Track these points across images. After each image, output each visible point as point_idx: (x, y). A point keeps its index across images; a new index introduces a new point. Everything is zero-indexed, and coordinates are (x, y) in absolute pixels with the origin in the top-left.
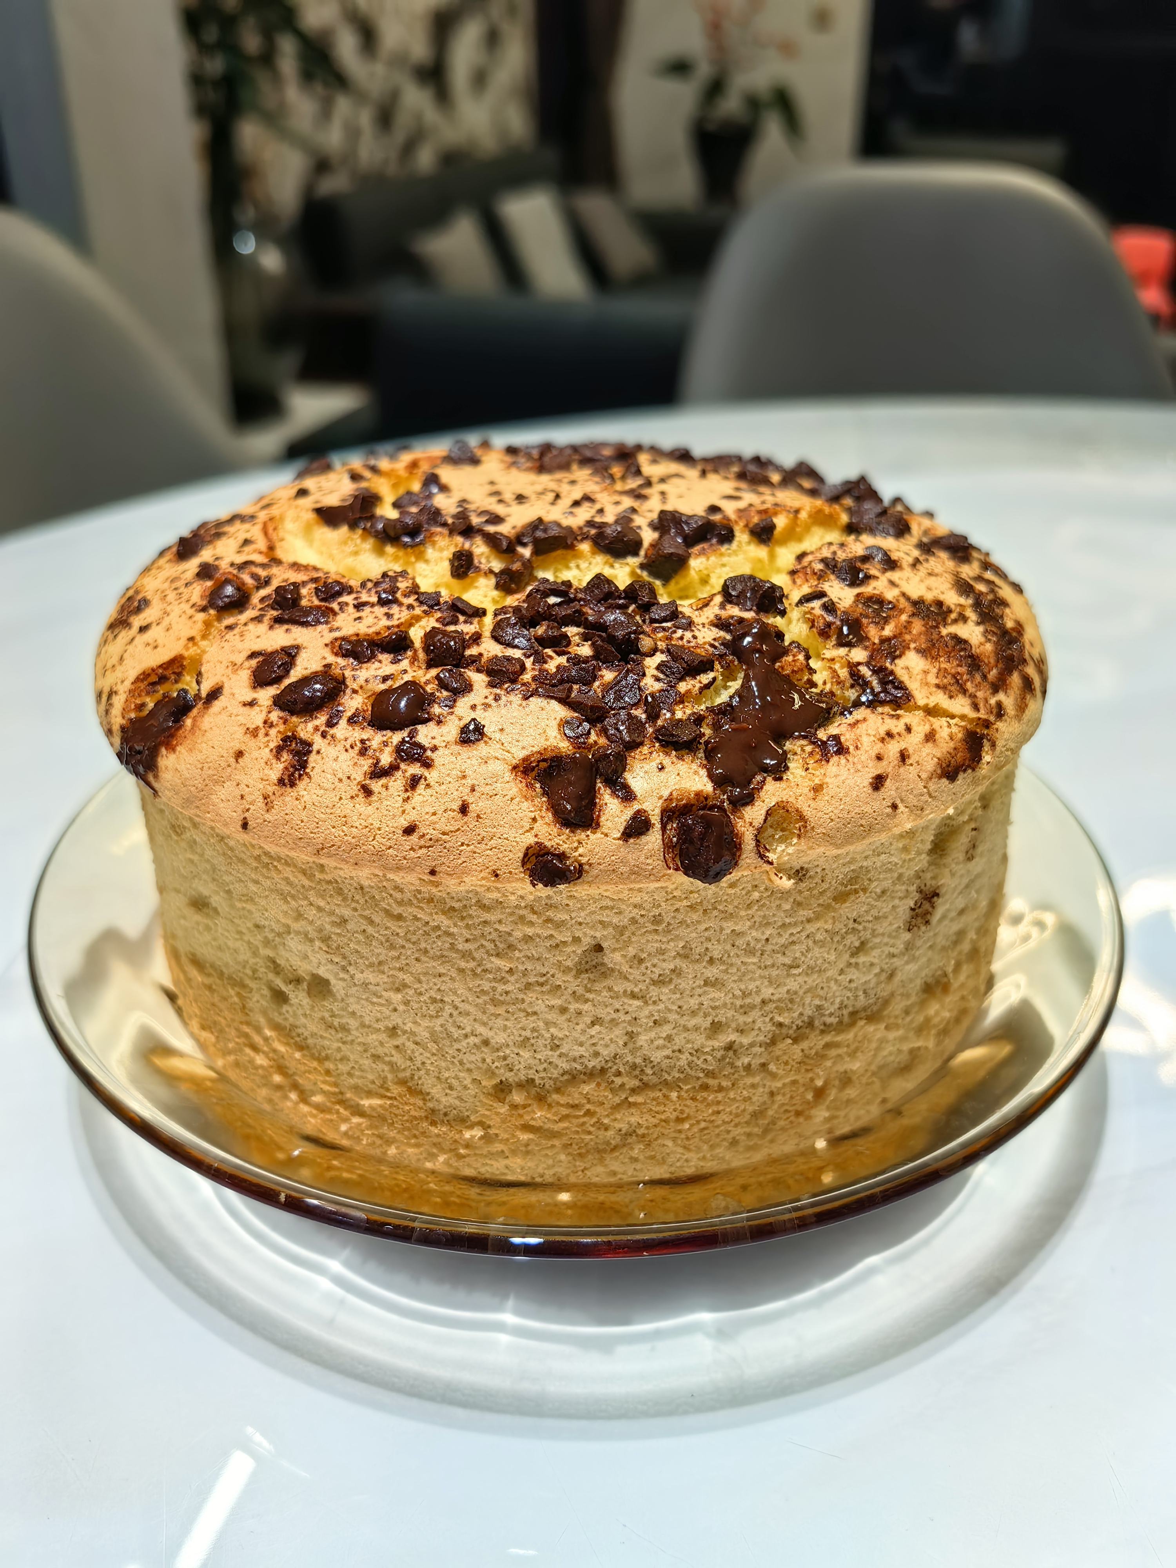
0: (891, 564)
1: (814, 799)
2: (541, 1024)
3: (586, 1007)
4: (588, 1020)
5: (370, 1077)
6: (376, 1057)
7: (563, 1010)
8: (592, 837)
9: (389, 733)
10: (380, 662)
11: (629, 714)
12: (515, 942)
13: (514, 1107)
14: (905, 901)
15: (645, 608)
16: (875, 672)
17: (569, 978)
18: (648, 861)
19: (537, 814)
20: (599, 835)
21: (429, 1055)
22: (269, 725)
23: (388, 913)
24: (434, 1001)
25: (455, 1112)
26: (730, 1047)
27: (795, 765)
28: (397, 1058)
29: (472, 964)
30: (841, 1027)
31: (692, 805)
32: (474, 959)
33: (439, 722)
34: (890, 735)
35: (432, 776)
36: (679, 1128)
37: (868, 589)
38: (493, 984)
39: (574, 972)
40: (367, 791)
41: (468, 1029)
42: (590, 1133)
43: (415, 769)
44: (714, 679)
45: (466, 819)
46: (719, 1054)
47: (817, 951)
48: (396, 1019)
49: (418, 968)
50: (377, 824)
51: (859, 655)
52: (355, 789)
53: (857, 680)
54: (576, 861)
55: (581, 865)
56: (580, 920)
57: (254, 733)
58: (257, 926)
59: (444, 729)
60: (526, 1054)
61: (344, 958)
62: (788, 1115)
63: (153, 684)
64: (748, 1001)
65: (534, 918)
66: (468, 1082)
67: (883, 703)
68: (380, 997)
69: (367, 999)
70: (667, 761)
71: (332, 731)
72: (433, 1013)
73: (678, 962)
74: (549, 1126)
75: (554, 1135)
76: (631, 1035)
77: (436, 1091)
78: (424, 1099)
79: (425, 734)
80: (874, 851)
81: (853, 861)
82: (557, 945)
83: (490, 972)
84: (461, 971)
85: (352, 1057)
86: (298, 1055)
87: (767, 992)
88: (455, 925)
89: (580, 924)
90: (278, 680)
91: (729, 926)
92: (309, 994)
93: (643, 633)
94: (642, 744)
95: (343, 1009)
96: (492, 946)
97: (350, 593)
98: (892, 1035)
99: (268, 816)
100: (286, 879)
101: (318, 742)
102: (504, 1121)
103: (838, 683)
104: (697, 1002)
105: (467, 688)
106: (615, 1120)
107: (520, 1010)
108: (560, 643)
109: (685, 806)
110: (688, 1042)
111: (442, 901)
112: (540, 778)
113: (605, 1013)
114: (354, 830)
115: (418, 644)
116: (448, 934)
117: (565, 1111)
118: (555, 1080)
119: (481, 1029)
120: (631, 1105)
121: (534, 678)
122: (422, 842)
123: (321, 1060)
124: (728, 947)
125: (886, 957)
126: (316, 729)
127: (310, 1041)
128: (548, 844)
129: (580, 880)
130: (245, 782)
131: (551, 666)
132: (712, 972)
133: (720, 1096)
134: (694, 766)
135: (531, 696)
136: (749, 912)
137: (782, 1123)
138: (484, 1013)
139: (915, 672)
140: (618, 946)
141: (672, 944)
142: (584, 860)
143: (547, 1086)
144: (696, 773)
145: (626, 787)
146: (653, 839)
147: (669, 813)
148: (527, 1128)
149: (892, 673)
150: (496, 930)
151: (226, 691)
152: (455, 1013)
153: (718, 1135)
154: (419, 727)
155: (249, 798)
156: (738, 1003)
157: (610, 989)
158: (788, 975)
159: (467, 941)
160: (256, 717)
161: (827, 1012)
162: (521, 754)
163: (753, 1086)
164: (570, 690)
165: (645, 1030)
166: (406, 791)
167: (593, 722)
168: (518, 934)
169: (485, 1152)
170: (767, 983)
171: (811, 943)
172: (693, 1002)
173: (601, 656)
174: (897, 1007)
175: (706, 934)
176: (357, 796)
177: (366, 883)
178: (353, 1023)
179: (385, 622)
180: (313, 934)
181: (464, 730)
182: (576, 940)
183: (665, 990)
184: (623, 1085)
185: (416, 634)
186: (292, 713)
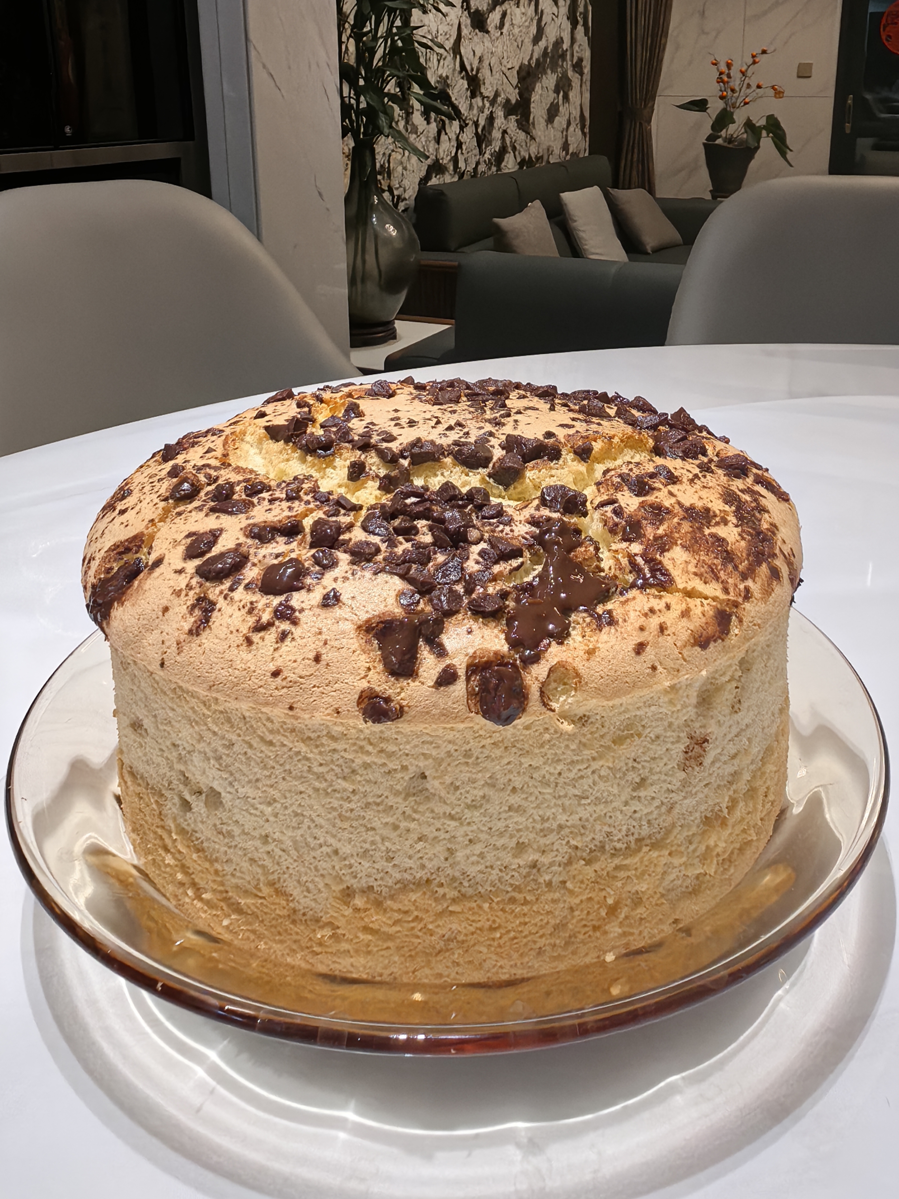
0: (672, 479)
1: (588, 660)
2: (378, 838)
3: (413, 825)
4: (415, 837)
5: (248, 878)
6: (252, 860)
7: (396, 827)
8: (412, 684)
9: (271, 597)
10: (277, 543)
11: (450, 590)
12: (357, 768)
13: (357, 910)
14: (677, 745)
15: (479, 508)
16: (646, 561)
17: (399, 800)
18: (455, 706)
19: (370, 665)
20: (417, 683)
21: (292, 861)
22: (189, 587)
23: (262, 739)
24: (296, 814)
25: (311, 912)
26: (534, 865)
27: (575, 634)
28: (268, 863)
29: (324, 785)
30: (629, 851)
31: (492, 662)
32: (326, 780)
33: (309, 590)
34: (652, 611)
35: (297, 632)
36: (492, 936)
37: (650, 499)
38: (341, 802)
39: (403, 795)
40: (249, 642)
41: (322, 840)
42: (418, 937)
43: (285, 626)
44: (522, 564)
45: (318, 666)
46: (524, 871)
47: (602, 785)
48: (268, 829)
49: (283, 785)
50: (253, 669)
51: (636, 548)
52: (241, 640)
53: (634, 567)
54: (398, 703)
55: (402, 707)
56: (407, 751)
57: (177, 593)
58: (174, 745)
59: (312, 595)
60: (366, 864)
61: (232, 774)
62: (587, 929)
63: (120, 553)
64: (546, 825)
65: (370, 748)
66: (321, 886)
67: (651, 586)
68: (257, 809)
69: (247, 810)
70: (475, 627)
71: (232, 595)
72: (295, 825)
73: (486, 790)
74: (385, 929)
75: (389, 937)
76: (451, 851)
77: (296, 893)
78: (287, 900)
79: (297, 599)
80: (645, 703)
81: (626, 711)
82: (389, 772)
83: (339, 792)
84: (317, 790)
85: (234, 859)
86: (195, 856)
87: (562, 818)
88: (311, 752)
89: (407, 755)
90: (202, 554)
91: (526, 761)
92: (206, 804)
93: (474, 526)
94: (457, 612)
95: (231, 819)
96: (340, 770)
97: (268, 491)
98: (677, 861)
99: (178, 658)
100: (192, 708)
101: (221, 603)
102: (349, 922)
103: (620, 569)
104: (504, 825)
105: (334, 564)
106: (439, 926)
107: (361, 825)
108: (409, 532)
109: (487, 662)
110: (498, 859)
111: (301, 732)
112: (377, 636)
113: (430, 832)
114: (237, 672)
115: (308, 530)
116: (308, 759)
117: (397, 916)
118: (390, 888)
119: (331, 841)
120: (452, 912)
121: (385, 559)
122: (284, 683)
123: (212, 862)
124: (527, 779)
125: (665, 792)
126: (221, 592)
127: (205, 845)
128: (378, 689)
129: (402, 719)
130: (166, 631)
131: (399, 550)
132: (515, 800)
133: (526, 909)
134: (496, 631)
135: (379, 572)
136: (542, 750)
137: (581, 937)
138: (334, 826)
139: (679, 562)
140: (436, 775)
141: (480, 775)
142: (404, 703)
143: (383, 894)
144: (497, 636)
145: (441, 646)
146: (459, 688)
147: (474, 668)
148: (366, 929)
149: (660, 563)
150: (342, 757)
151: (166, 561)
152: (312, 826)
153: (526, 945)
154: (294, 593)
155: (167, 644)
156: (538, 826)
157: (432, 811)
158: (579, 805)
159: (321, 765)
160: (182, 582)
161: (616, 839)
162: (364, 617)
163: (554, 901)
164: (409, 569)
165: (462, 848)
166: (277, 642)
167: (422, 594)
168: (358, 761)
169: (334, 950)
170: (561, 811)
171: (596, 777)
172: (501, 825)
173: (438, 544)
174: (679, 836)
175: (509, 767)
176: (242, 645)
177: (247, 714)
178: (237, 831)
179: (287, 513)
180: (210, 754)
181: (326, 597)
182: (404, 768)
183: (476, 814)
184: (444, 895)
185: (308, 523)
186: (207, 579)
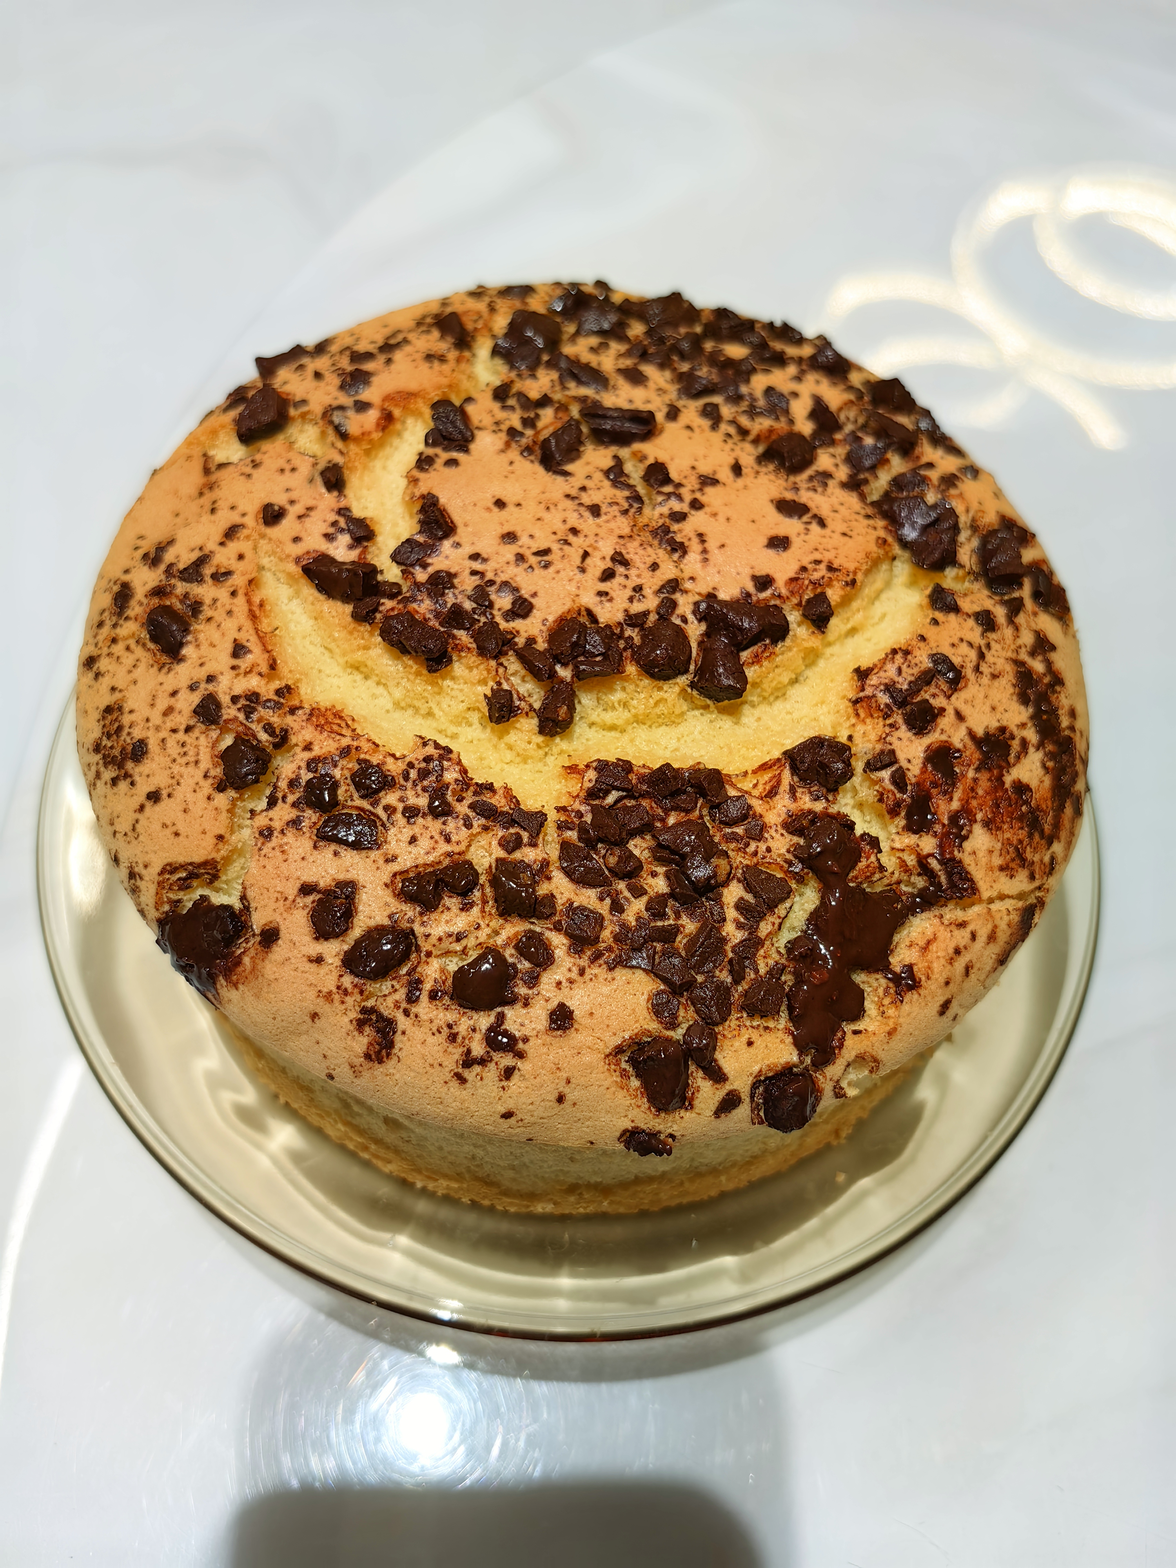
1: (888, 1042)
8: (686, 1117)
9: (475, 1015)
11: (715, 982)
15: (714, 807)
16: (943, 864)
19: (633, 1102)
20: (692, 1115)
22: (343, 991)
31: (779, 1074)
33: (526, 1005)
34: (957, 951)
35: (525, 1065)
37: (936, 736)
40: (461, 1079)
43: (507, 1060)
44: (791, 906)
45: (562, 1106)
51: (928, 844)
52: (448, 1075)
53: (926, 871)
54: (670, 1134)
55: (674, 1137)
57: (327, 997)
59: (532, 1012)
63: (184, 879)
67: (949, 900)
70: (754, 1034)
71: (414, 1010)
79: (513, 1019)
90: (342, 934)
93: (717, 851)
94: (729, 1015)
101: (403, 1022)
103: (906, 871)
105: (548, 957)
109: (773, 1076)
112: (631, 1062)
115: (485, 881)
122: (520, 1124)
126: (397, 1005)
128: (644, 1127)
129: (673, 1149)
134: (780, 1035)
139: (981, 854)
142: (677, 1134)
144: (782, 1041)
145: (717, 1069)
146: (744, 1112)
147: (758, 1084)
149: (959, 861)
151: (283, 935)
154: (506, 1009)
160: (327, 978)
162: (612, 1040)
176: (451, 1081)
179: (443, 845)
181: (553, 1016)
185: (480, 864)
186: (366, 978)
